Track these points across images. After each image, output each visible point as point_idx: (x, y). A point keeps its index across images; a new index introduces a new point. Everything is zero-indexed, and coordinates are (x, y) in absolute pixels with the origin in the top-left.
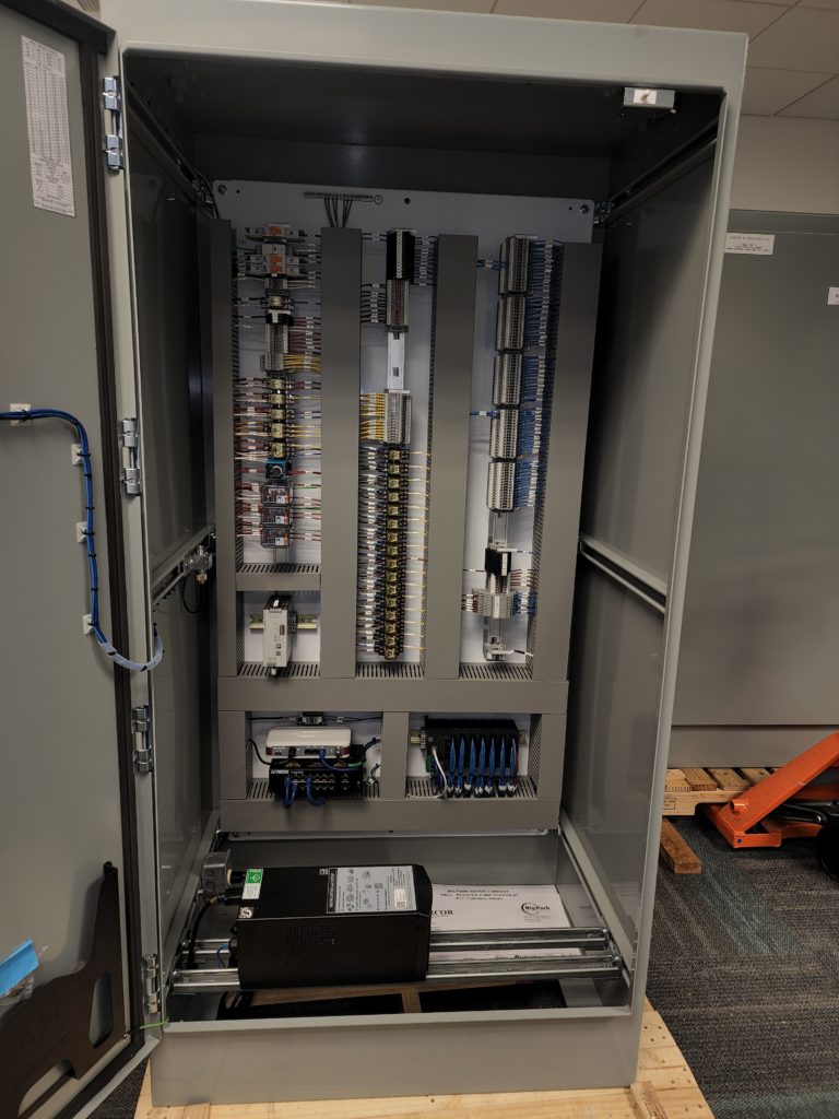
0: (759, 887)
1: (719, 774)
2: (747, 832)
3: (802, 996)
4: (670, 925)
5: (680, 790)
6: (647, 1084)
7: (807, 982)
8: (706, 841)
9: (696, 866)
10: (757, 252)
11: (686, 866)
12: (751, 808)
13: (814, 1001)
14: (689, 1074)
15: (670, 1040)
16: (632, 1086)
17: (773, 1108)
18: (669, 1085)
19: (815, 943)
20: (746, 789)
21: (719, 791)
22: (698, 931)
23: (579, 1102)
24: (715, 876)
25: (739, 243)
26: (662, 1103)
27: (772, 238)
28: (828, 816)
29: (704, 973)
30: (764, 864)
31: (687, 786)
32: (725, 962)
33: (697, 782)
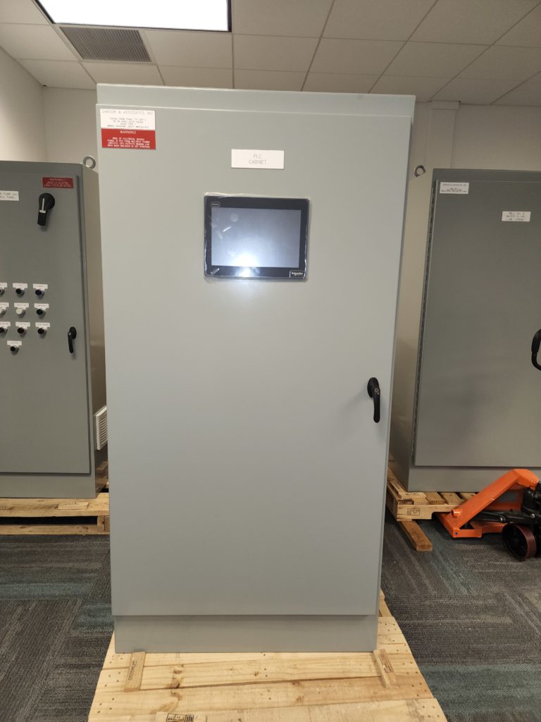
0: (466, 559)
1: (446, 496)
2: (461, 528)
3: (483, 616)
4: (410, 577)
5: (422, 504)
6: (383, 651)
7: (486, 609)
8: (437, 534)
9: (429, 546)
10: (459, 193)
11: (423, 547)
12: (463, 514)
13: (490, 619)
14: (407, 647)
15: (399, 630)
16: (374, 651)
17: (457, 671)
18: (396, 652)
19: (495, 589)
20: (462, 503)
21: (446, 505)
22: (427, 582)
23: (345, 658)
24: (441, 552)
25: (449, 187)
26: (390, 660)
27: (468, 184)
28: (507, 518)
29: (427, 603)
30: (471, 547)
31: (426, 501)
32: (441, 597)
33: (433, 499)
